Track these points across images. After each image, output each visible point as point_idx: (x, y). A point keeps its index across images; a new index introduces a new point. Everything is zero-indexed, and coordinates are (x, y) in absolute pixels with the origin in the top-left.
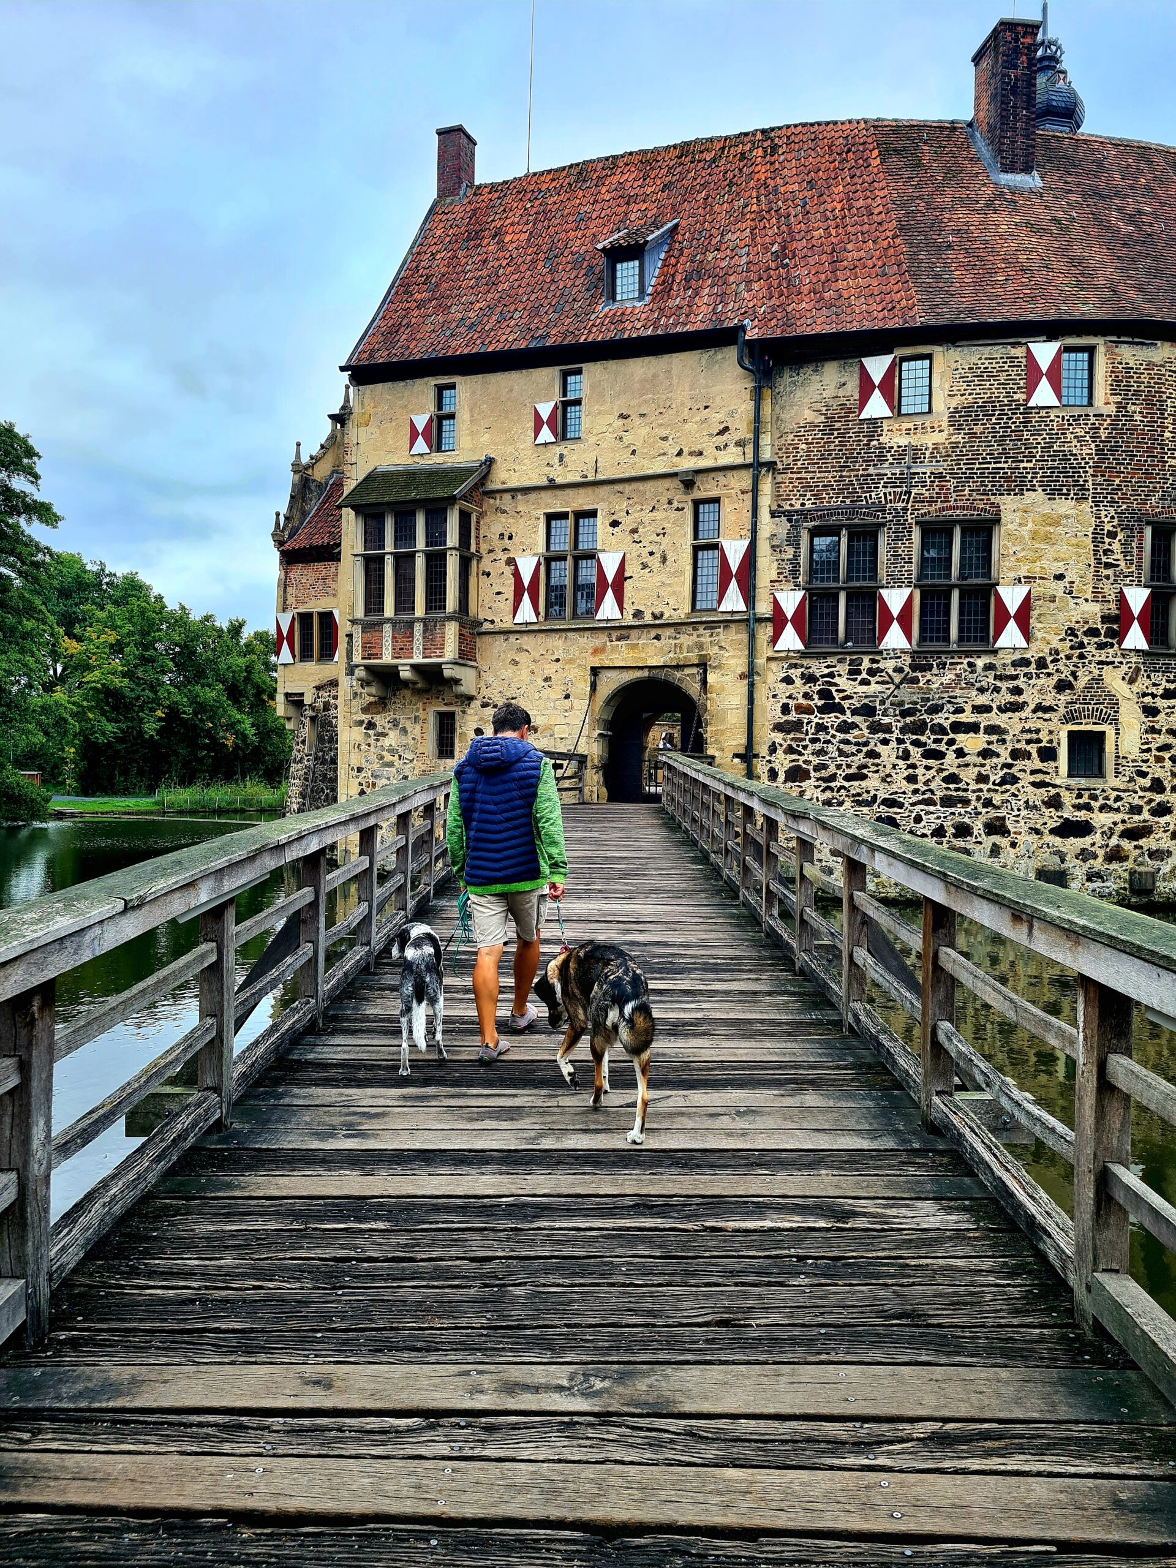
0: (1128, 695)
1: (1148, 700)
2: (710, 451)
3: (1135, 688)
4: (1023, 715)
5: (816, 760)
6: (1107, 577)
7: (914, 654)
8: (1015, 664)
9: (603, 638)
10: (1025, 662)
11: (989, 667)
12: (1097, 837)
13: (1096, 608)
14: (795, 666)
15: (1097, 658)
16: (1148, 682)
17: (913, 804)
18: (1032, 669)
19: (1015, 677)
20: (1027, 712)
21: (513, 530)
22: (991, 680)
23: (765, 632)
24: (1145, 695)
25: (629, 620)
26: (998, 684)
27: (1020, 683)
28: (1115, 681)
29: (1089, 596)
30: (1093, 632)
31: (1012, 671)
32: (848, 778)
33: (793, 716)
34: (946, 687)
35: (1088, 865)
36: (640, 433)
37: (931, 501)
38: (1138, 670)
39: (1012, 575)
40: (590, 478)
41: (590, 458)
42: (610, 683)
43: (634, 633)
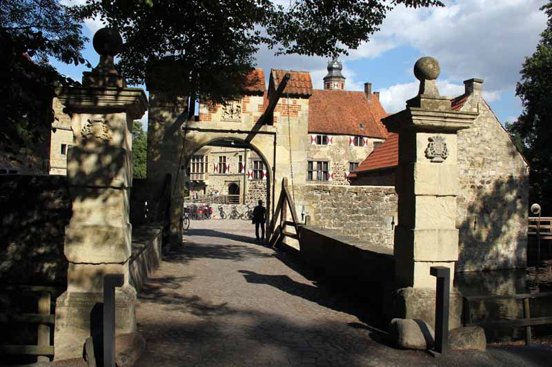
9: (226, 176)
14: (251, 182)
21: (214, 159)
23: (247, 176)
25: (230, 173)
33: (251, 189)
42: (228, 183)
43: (230, 176)
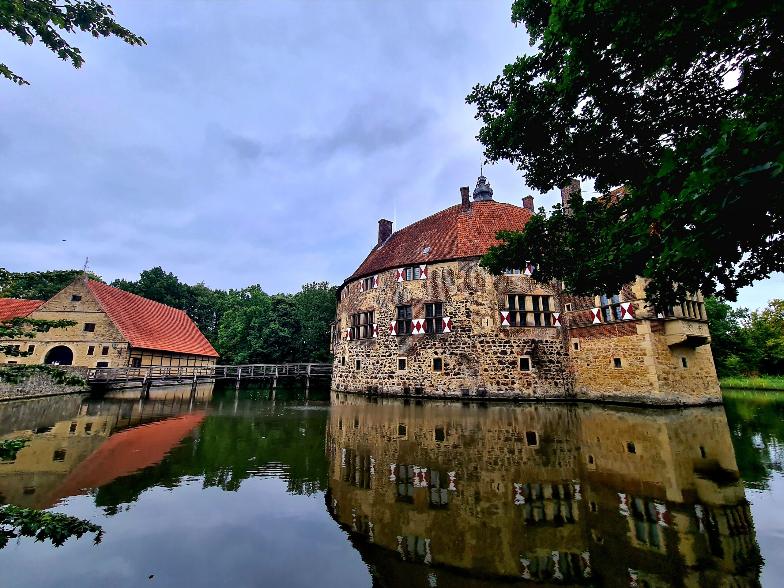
12: (343, 378)
13: (345, 333)
15: (345, 343)
16: (350, 346)
18: (340, 345)
24: (349, 349)
27: (339, 348)
28: (346, 347)
30: (345, 338)
35: (342, 383)
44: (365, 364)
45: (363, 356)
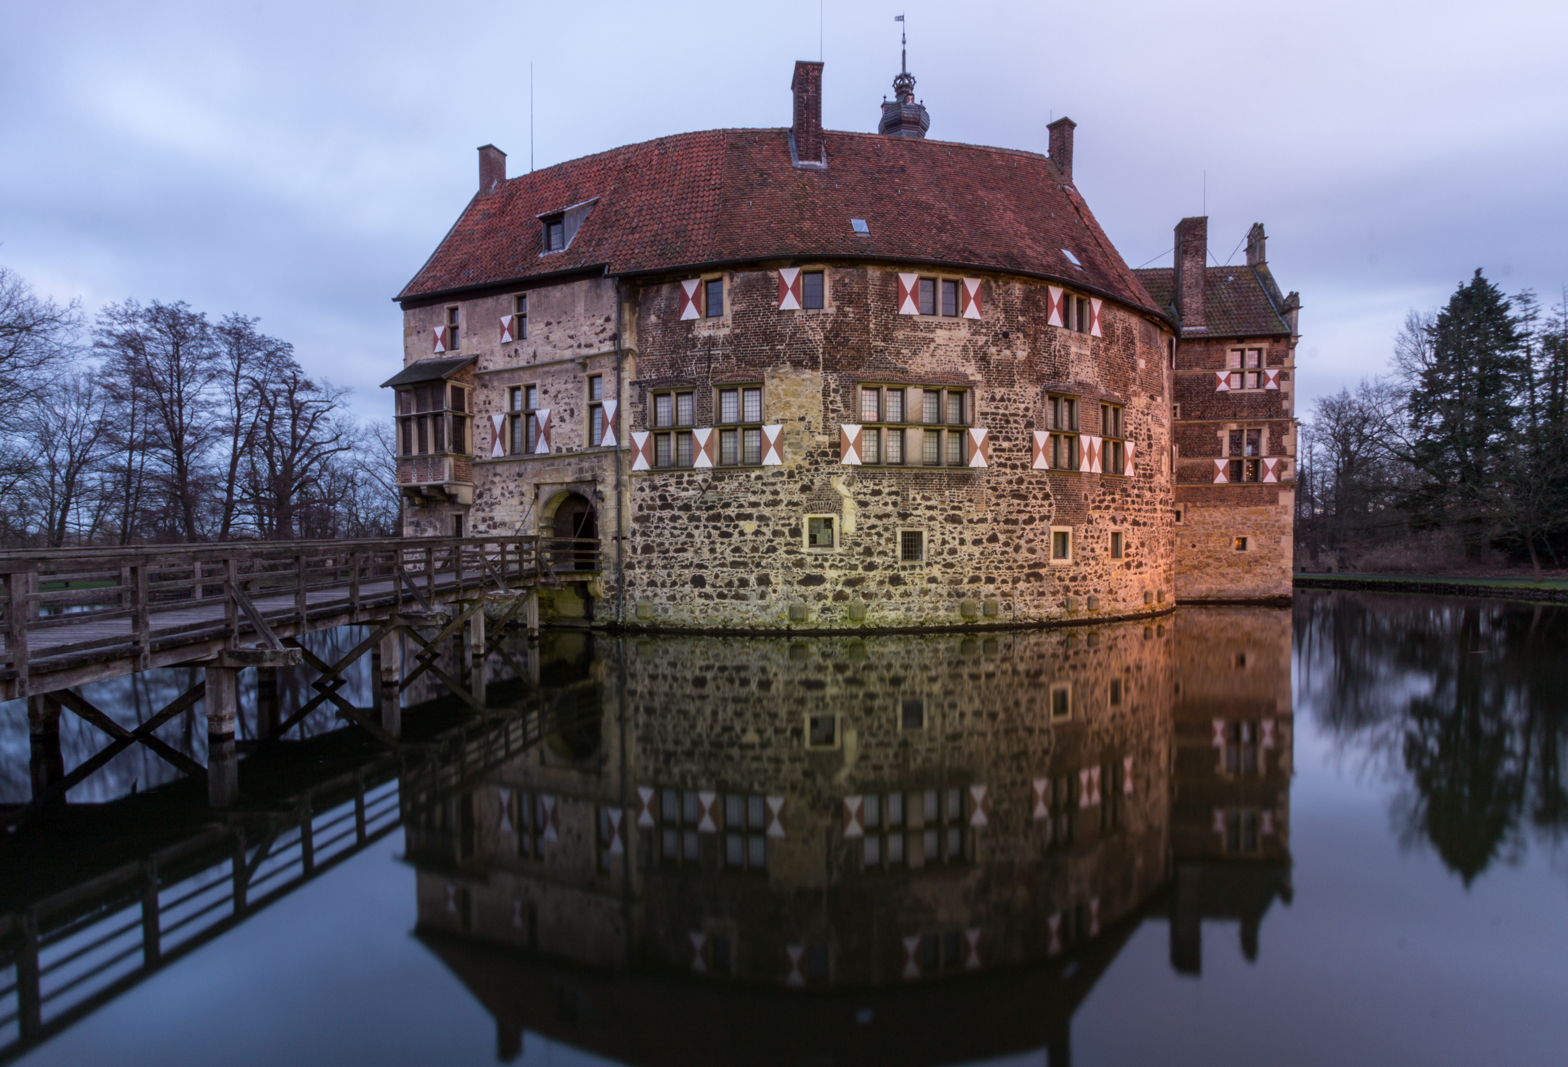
0: (848, 494)
1: (861, 497)
2: (597, 344)
3: (852, 490)
4: (779, 508)
5: (658, 540)
6: (833, 418)
7: (713, 469)
8: (774, 475)
9: (538, 465)
10: (781, 474)
11: (759, 478)
12: (828, 586)
13: (824, 439)
14: (645, 480)
15: (827, 471)
16: (860, 485)
17: (714, 567)
18: (785, 478)
19: (774, 484)
20: (782, 507)
21: (491, 398)
22: (759, 486)
23: (626, 459)
24: (859, 494)
25: (554, 452)
26: (764, 488)
27: (778, 487)
28: (839, 486)
29: (821, 430)
30: (825, 454)
31: (772, 480)
32: (677, 551)
33: (646, 512)
34: (733, 492)
35: (821, 603)
36: (558, 334)
37: (723, 372)
38: (853, 477)
39: (773, 418)
40: (532, 364)
41: (530, 350)
42: (546, 493)
43: (556, 462)
44: (944, 542)
45: (931, 518)
